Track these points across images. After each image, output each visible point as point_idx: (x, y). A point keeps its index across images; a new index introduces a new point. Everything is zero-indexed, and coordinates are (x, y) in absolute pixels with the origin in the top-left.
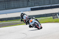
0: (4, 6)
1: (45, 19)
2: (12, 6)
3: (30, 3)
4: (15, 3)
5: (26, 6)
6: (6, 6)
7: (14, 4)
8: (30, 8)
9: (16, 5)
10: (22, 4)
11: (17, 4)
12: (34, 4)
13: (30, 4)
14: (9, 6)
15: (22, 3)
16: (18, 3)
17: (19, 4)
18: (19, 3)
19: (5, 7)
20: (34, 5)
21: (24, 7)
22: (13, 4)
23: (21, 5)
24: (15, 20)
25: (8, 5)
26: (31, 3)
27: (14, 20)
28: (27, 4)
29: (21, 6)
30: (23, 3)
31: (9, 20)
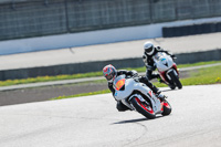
0: (61, 18)
1: (217, 67)
2: (94, 18)
3: (162, 10)
4: (103, 10)
5: (145, 19)
6: (71, 20)
7: (100, 13)
8: (159, 26)
9: (108, 16)
10: (130, 13)
11: (111, 12)
12: (176, 12)
13: (159, 10)
14: (81, 19)
15: (130, 7)
16: (114, 8)
17: (117, 11)
18: (120, 8)
19: (67, 23)
20: (173, 16)
22: (94, 10)
23: (125, 14)
25: (77, 16)
26: (164, 6)
28: (148, 11)
29: (126, 21)
30: (133, 10)
31: (80, 73)
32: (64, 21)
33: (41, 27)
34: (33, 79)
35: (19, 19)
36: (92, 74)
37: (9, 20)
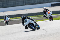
0: (24, 1)
2: (32, 1)
14: (29, 1)
24: (35, 16)
33: (18, 3)
34: (16, 18)
35: (12, 1)
37: (9, 2)
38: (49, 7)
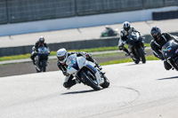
0: (71, 4)
2: (97, 4)
6: (79, 5)
8: (150, 11)
14: (87, 5)
19: (76, 8)
20: (161, 3)
21: (131, 8)
23: (122, 2)
24: (105, 48)
25: (83, 3)
27: (100, 49)
29: (123, 7)
31: (86, 48)
32: (73, 6)
33: (54, 11)
35: (37, 5)
36: (96, 49)
37: (29, 5)
38: (146, 21)
